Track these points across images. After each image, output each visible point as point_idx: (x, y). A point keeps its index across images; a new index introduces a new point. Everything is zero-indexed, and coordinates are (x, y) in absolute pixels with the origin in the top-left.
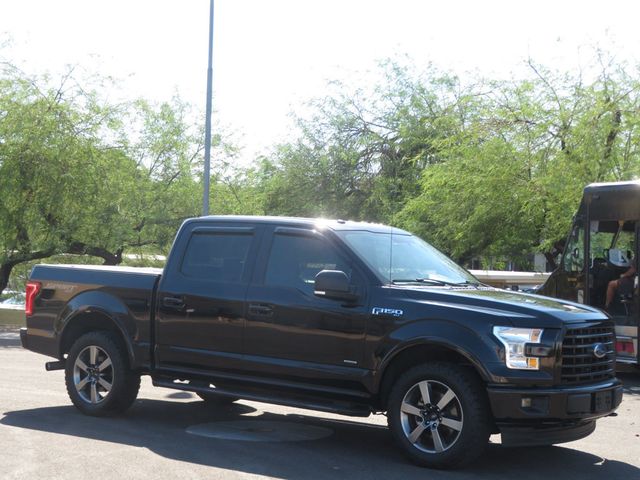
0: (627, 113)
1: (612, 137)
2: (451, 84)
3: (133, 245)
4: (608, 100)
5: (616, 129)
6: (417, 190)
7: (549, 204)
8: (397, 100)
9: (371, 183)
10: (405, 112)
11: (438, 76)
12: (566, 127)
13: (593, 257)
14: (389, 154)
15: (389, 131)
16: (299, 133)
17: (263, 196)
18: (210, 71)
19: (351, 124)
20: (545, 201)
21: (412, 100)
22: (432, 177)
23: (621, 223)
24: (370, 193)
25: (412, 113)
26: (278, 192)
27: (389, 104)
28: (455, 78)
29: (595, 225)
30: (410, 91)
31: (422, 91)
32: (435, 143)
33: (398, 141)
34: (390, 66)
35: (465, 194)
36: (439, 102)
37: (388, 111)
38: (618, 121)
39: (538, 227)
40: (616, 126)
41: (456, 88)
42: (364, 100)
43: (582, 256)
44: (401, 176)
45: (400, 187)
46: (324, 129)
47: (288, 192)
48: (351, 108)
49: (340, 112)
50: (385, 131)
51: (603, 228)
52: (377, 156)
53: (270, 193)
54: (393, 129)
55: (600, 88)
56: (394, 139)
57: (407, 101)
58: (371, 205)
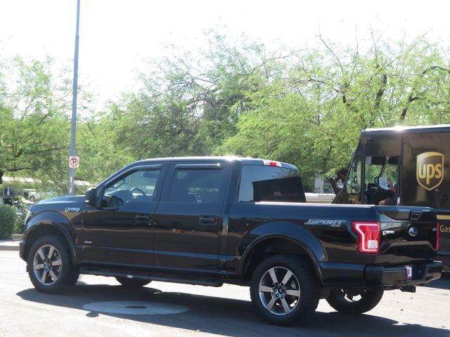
0: (391, 76)
1: (380, 94)
2: (259, 51)
3: (11, 170)
4: (378, 66)
5: (383, 88)
6: (234, 131)
7: (334, 143)
8: (217, 60)
9: (197, 124)
10: (223, 70)
11: (249, 43)
12: (347, 86)
13: (367, 182)
14: (210, 102)
15: (211, 84)
16: (141, 84)
17: (113, 133)
18: (77, 37)
19: (181, 78)
20: (330, 140)
21: (230, 61)
22: (247, 121)
23: (387, 158)
24: (197, 132)
25: (228, 71)
26: (125, 130)
27: (212, 64)
28: (263, 45)
29: (369, 159)
30: (227, 54)
31: (237, 54)
32: (247, 94)
33: (218, 92)
34: (213, 34)
35: (271, 134)
36: (249, 63)
37: (210, 69)
38: (385, 82)
39: (324, 159)
40: (382, 86)
41: (262, 53)
42: (191, 60)
43: (359, 182)
44: (220, 119)
45: (219, 127)
46: (160, 82)
47: (132, 130)
48: (181, 66)
49: (173, 69)
50: (208, 85)
51: (374, 162)
52: (201, 103)
53: (119, 130)
54: (215, 83)
55: (372, 57)
56: (214, 91)
57: (225, 62)
58: (197, 141)
